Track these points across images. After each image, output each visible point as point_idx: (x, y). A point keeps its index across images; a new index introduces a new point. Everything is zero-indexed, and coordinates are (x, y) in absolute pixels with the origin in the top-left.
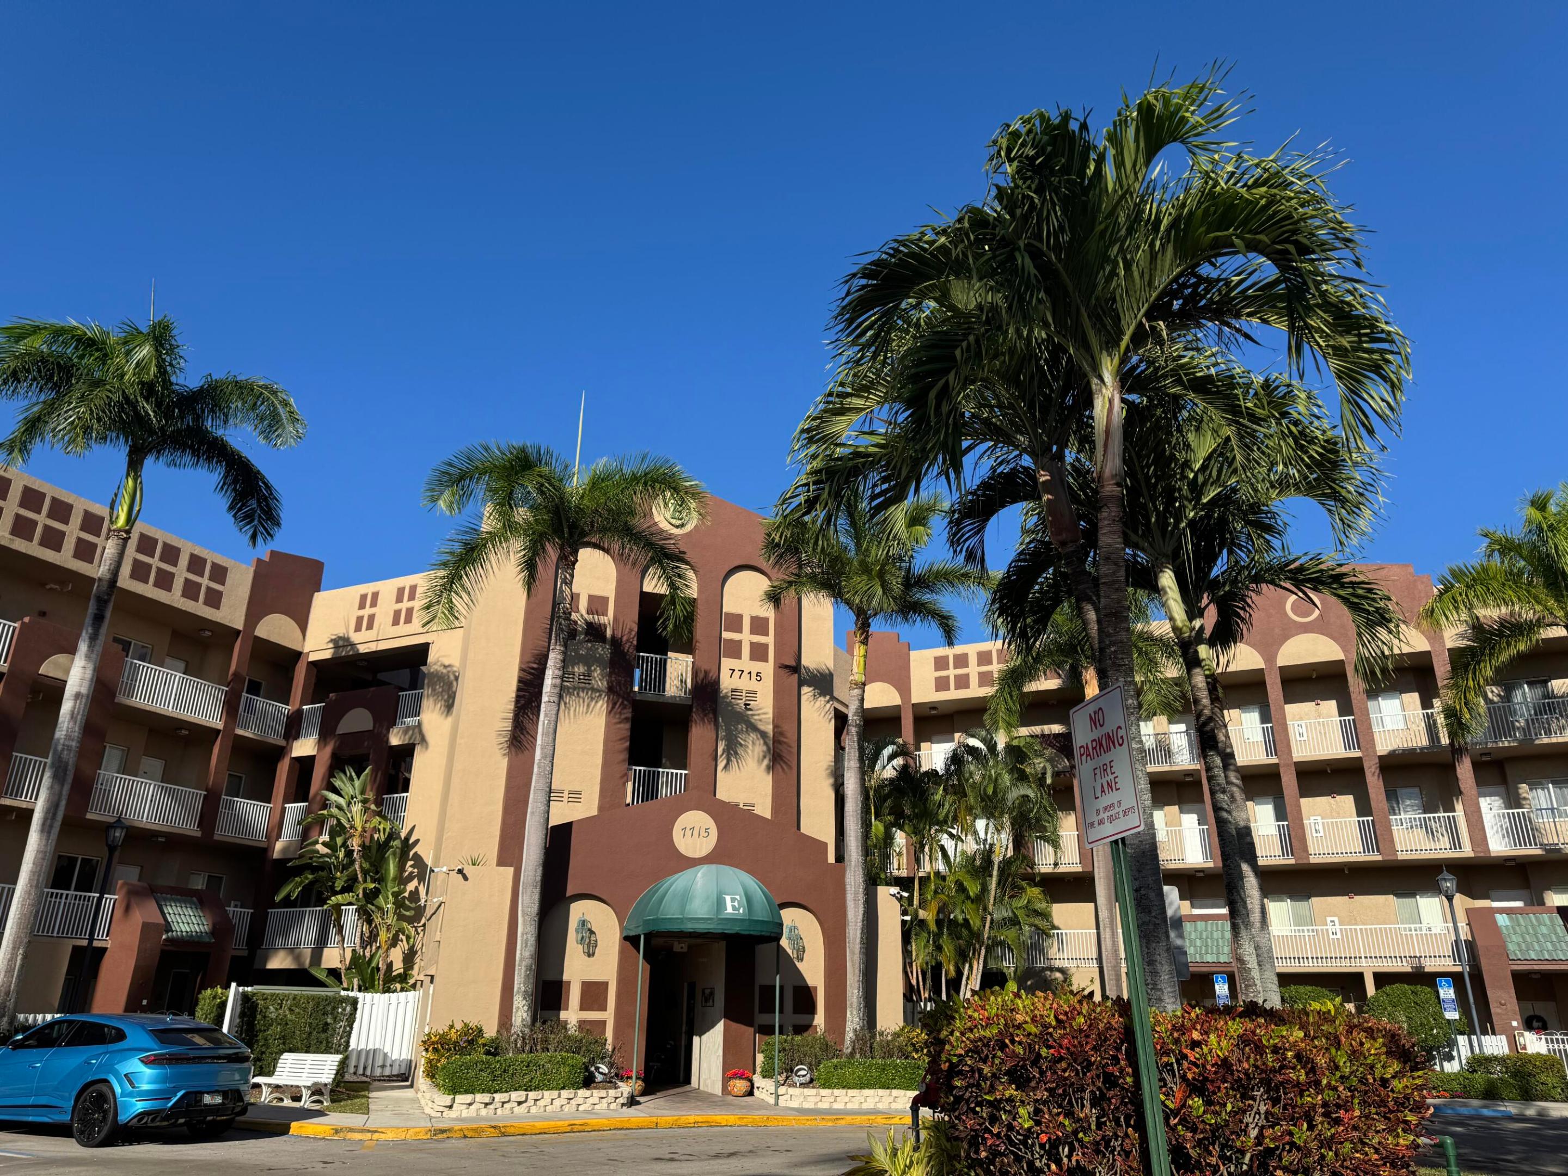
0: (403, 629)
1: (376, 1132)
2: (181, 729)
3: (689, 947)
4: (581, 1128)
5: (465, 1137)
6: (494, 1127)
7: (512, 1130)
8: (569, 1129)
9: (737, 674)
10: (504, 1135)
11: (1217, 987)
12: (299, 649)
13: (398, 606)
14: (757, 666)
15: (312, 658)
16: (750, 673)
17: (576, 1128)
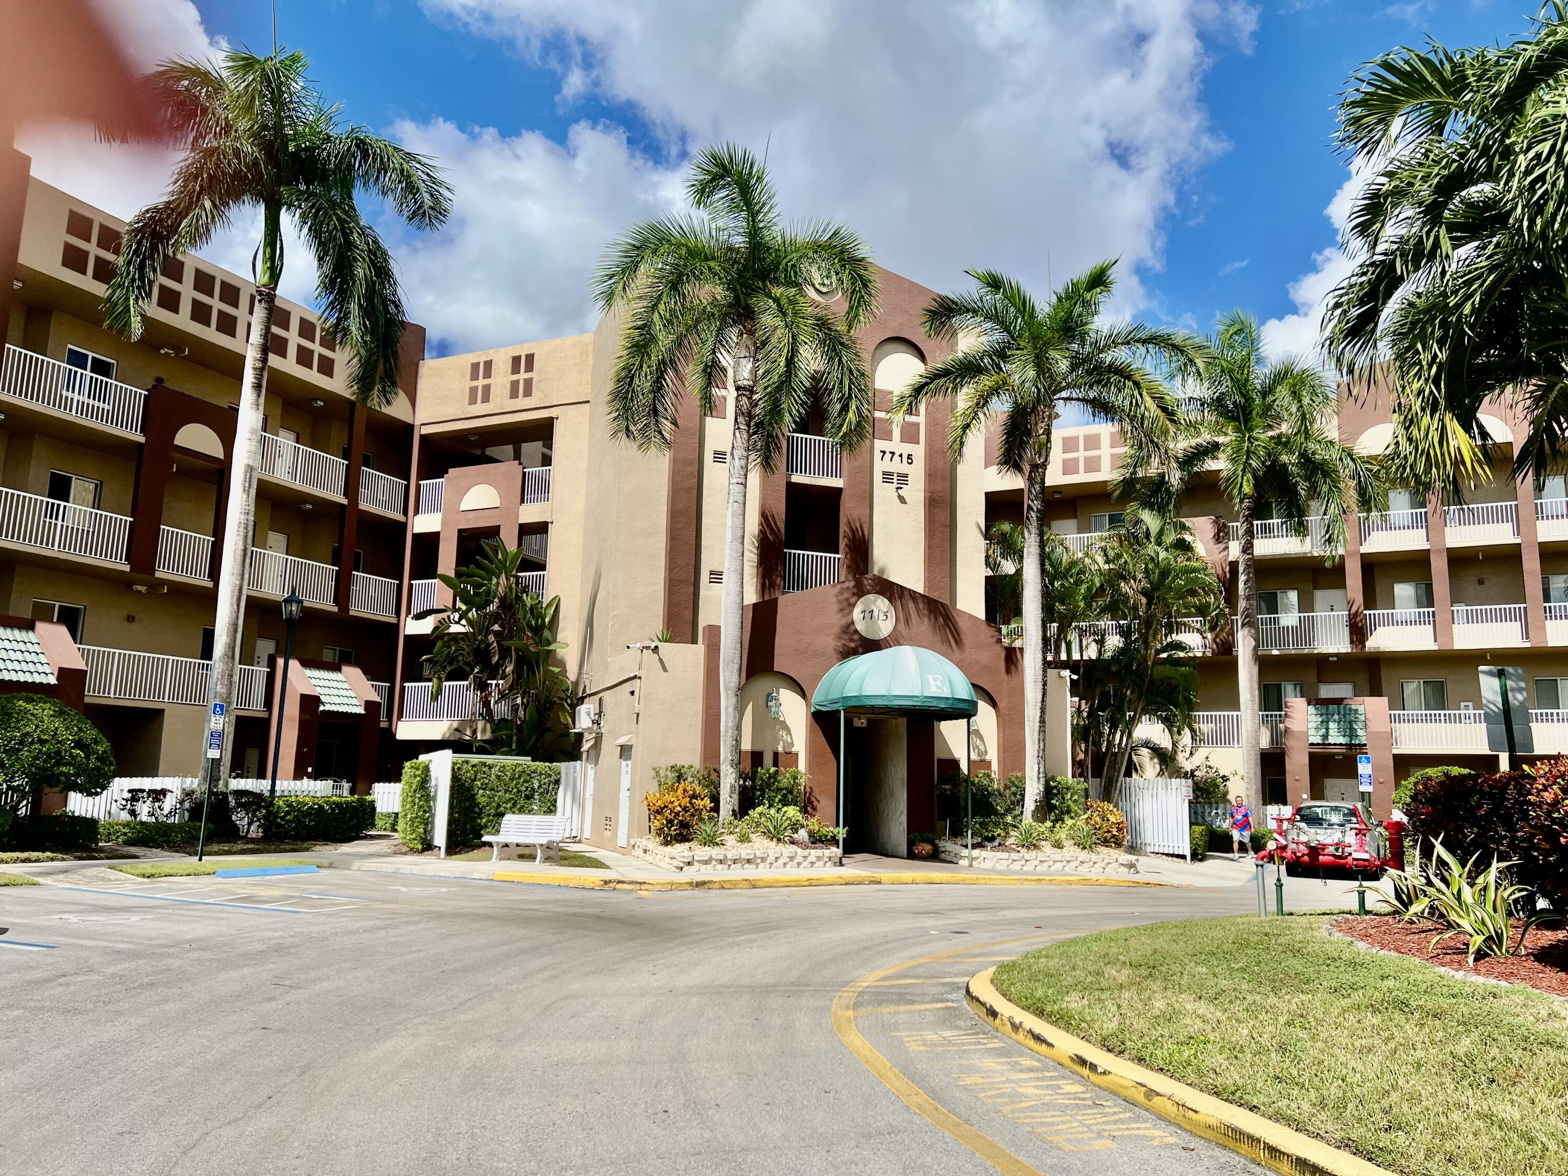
0: (522, 402)
1: (645, 883)
2: (305, 503)
3: (869, 721)
4: (818, 882)
5: (723, 888)
6: (746, 880)
7: (760, 884)
8: (807, 883)
9: (888, 456)
10: (754, 887)
11: (1360, 766)
12: (411, 422)
13: (515, 377)
14: (907, 448)
15: (426, 430)
16: (901, 456)
17: (814, 883)
